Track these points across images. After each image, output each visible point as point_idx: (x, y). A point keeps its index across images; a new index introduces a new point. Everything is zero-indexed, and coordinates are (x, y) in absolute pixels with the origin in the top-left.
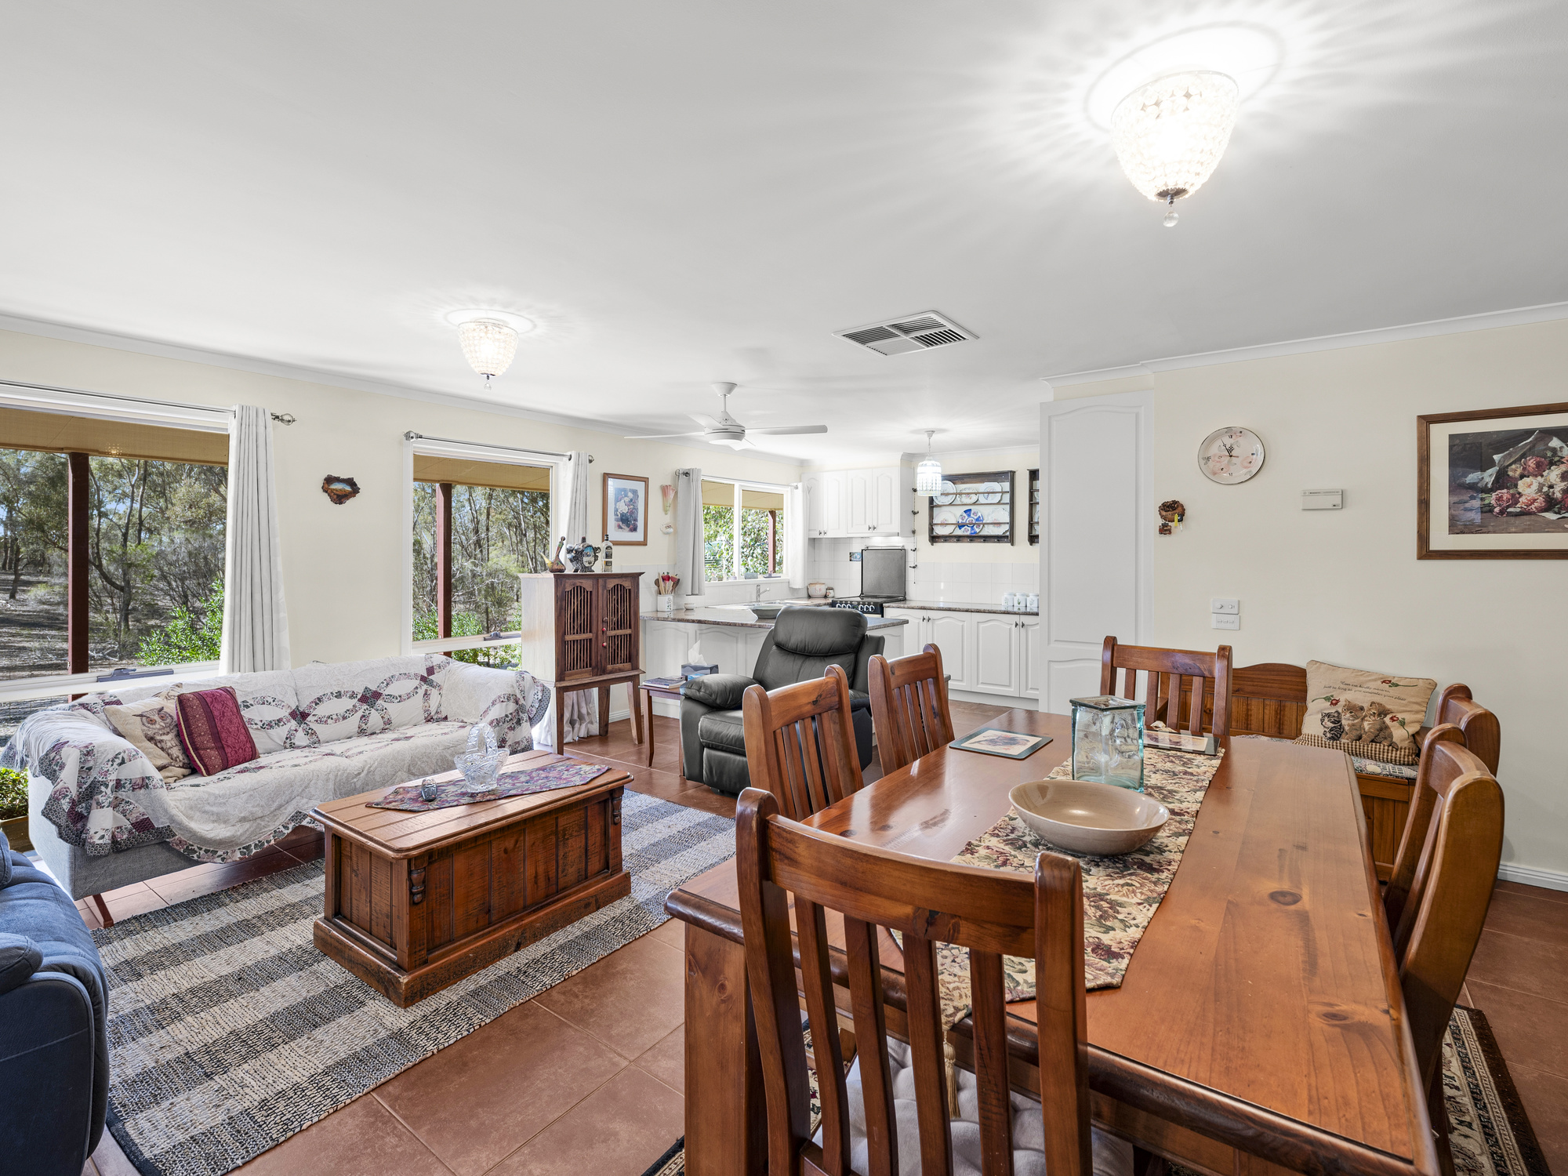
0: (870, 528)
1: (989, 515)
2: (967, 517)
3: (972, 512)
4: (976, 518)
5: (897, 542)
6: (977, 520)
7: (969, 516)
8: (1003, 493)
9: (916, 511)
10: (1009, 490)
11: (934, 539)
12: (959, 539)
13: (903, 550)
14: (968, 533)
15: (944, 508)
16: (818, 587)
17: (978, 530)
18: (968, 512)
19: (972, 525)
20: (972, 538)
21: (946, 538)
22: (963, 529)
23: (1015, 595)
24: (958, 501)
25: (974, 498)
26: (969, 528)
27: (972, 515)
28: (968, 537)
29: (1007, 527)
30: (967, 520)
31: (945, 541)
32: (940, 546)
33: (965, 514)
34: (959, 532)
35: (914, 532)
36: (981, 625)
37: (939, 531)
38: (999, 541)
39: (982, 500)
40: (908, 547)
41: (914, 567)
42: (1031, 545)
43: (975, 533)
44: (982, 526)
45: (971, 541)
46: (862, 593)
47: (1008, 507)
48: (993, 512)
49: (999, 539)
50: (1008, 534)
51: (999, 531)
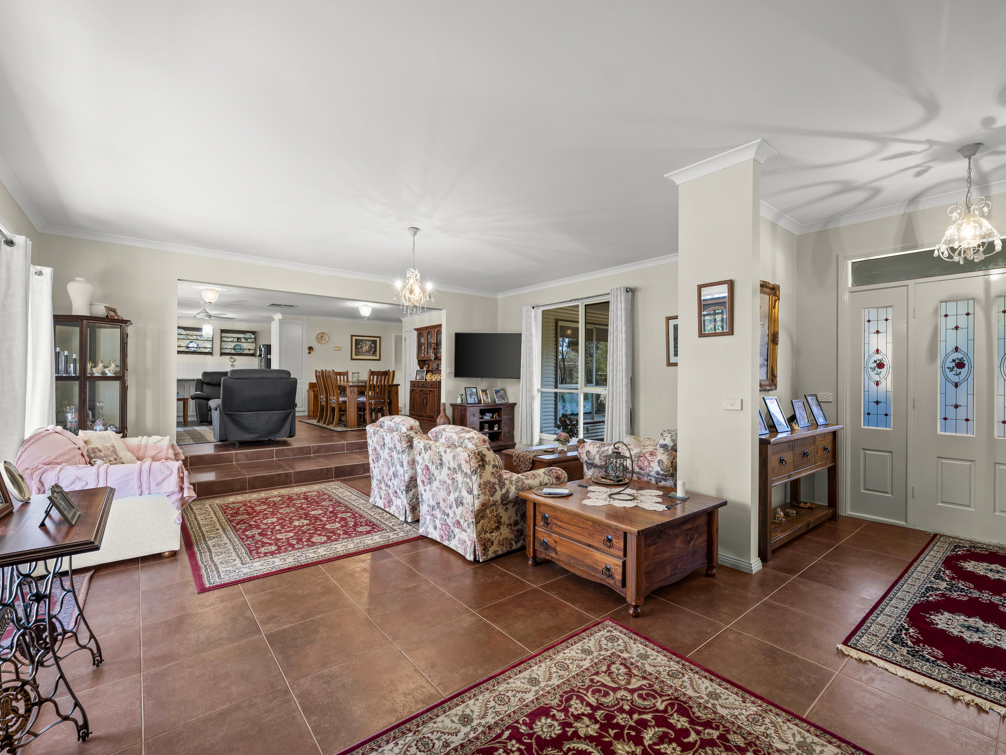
50: (211, 352)
51: (207, 350)
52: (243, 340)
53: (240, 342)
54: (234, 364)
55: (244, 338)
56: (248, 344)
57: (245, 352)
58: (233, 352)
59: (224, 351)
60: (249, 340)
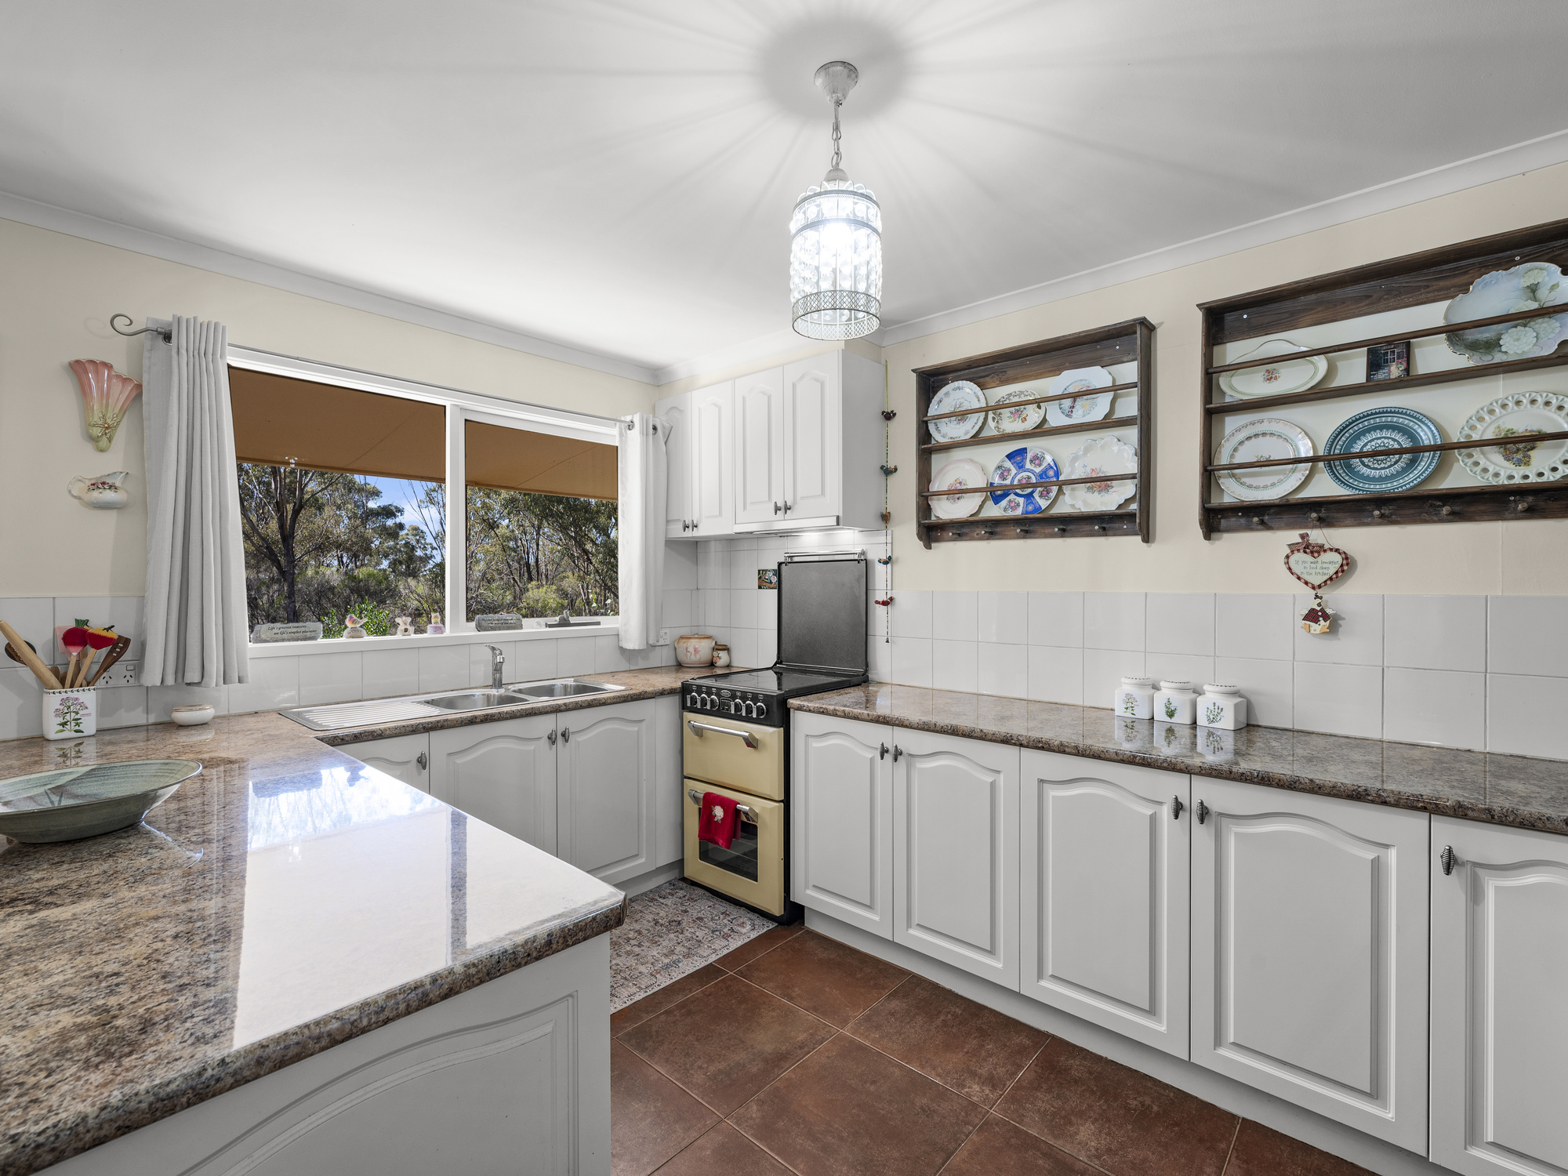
0: (777, 509)
1: (1075, 459)
2: (1014, 471)
3: (1029, 456)
4: (1038, 470)
5: (850, 541)
6: (1042, 475)
7: (1021, 467)
8: (1116, 389)
9: (891, 465)
10: (1135, 379)
11: (931, 531)
12: (994, 529)
13: (863, 562)
14: (1019, 512)
15: (958, 454)
16: (693, 644)
17: (1043, 503)
18: (1016, 456)
19: (1027, 490)
20: (1030, 526)
21: (961, 529)
22: (1004, 503)
23: (1156, 687)
24: (991, 430)
25: (1033, 417)
26: (1021, 500)
27: (1028, 465)
28: (1016, 521)
29: (1129, 489)
30: (1015, 476)
31: (960, 536)
32: (948, 550)
33: (1008, 464)
34: (994, 511)
35: (885, 518)
36: (1053, 793)
37: (945, 510)
38: (1104, 532)
39: (1056, 418)
40: (876, 554)
41: (885, 603)
42: (1207, 536)
43: (1038, 509)
44: (1055, 489)
45: (1027, 534)
46: (779, 661)
47: (1132, 433)
48: (1087, 450)
49: (1104, 523)
50: (1134, 507)
51: (1108, 501)
52: (1435, 356)
53: (1411, 381)
54: (1337, 599)
55: (1454, 333)
56: (1500, 388)
57: (1462, 476)
58: (1325, 487)
59: (1233, 491)
60: (1518, 343)
